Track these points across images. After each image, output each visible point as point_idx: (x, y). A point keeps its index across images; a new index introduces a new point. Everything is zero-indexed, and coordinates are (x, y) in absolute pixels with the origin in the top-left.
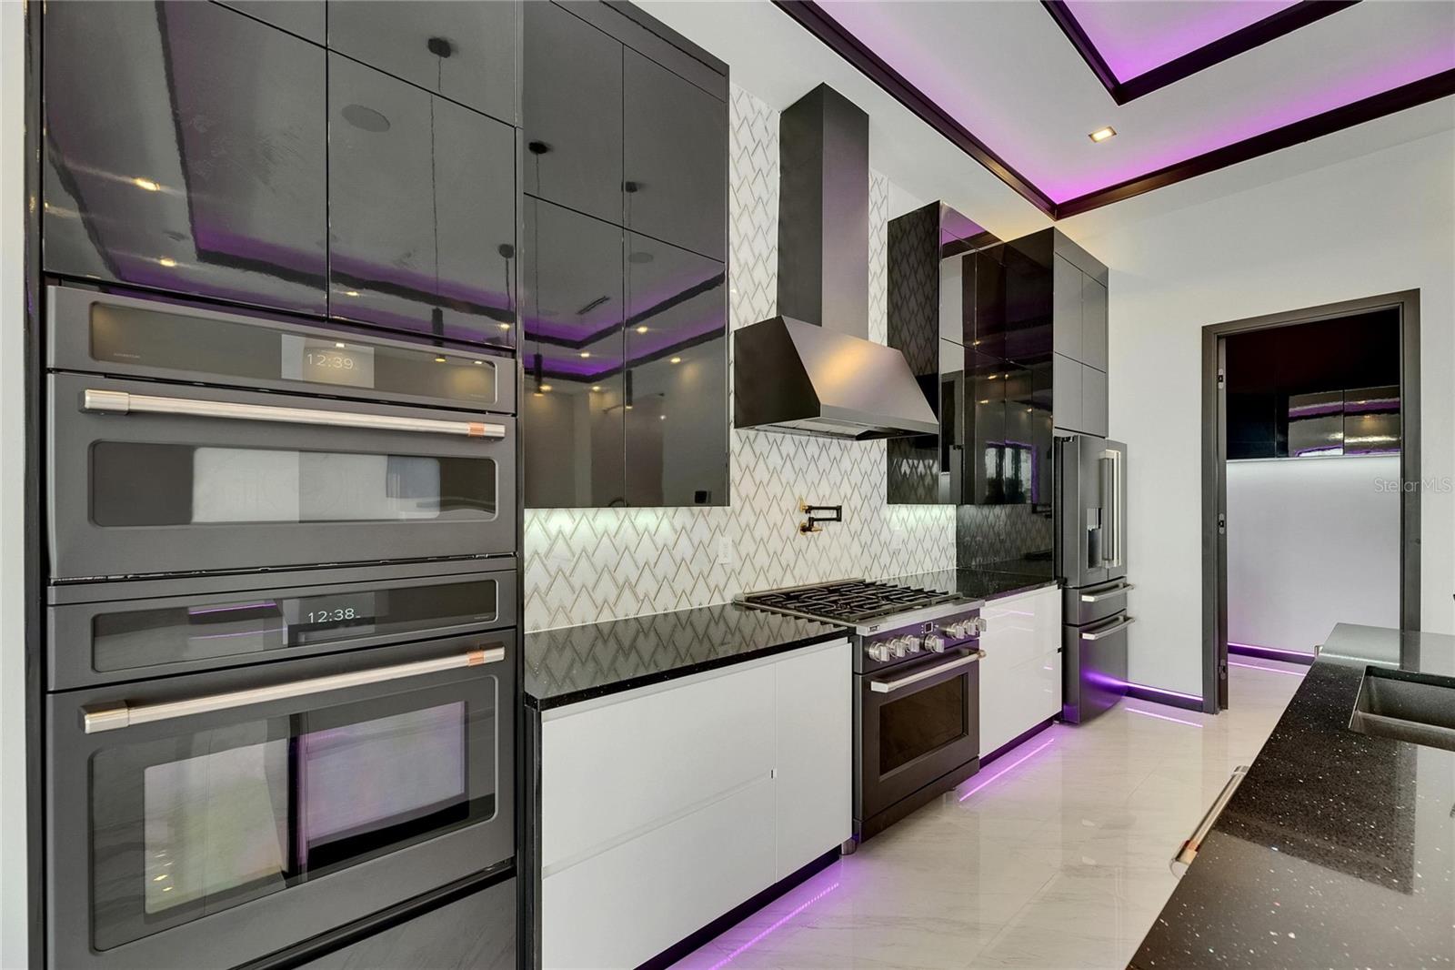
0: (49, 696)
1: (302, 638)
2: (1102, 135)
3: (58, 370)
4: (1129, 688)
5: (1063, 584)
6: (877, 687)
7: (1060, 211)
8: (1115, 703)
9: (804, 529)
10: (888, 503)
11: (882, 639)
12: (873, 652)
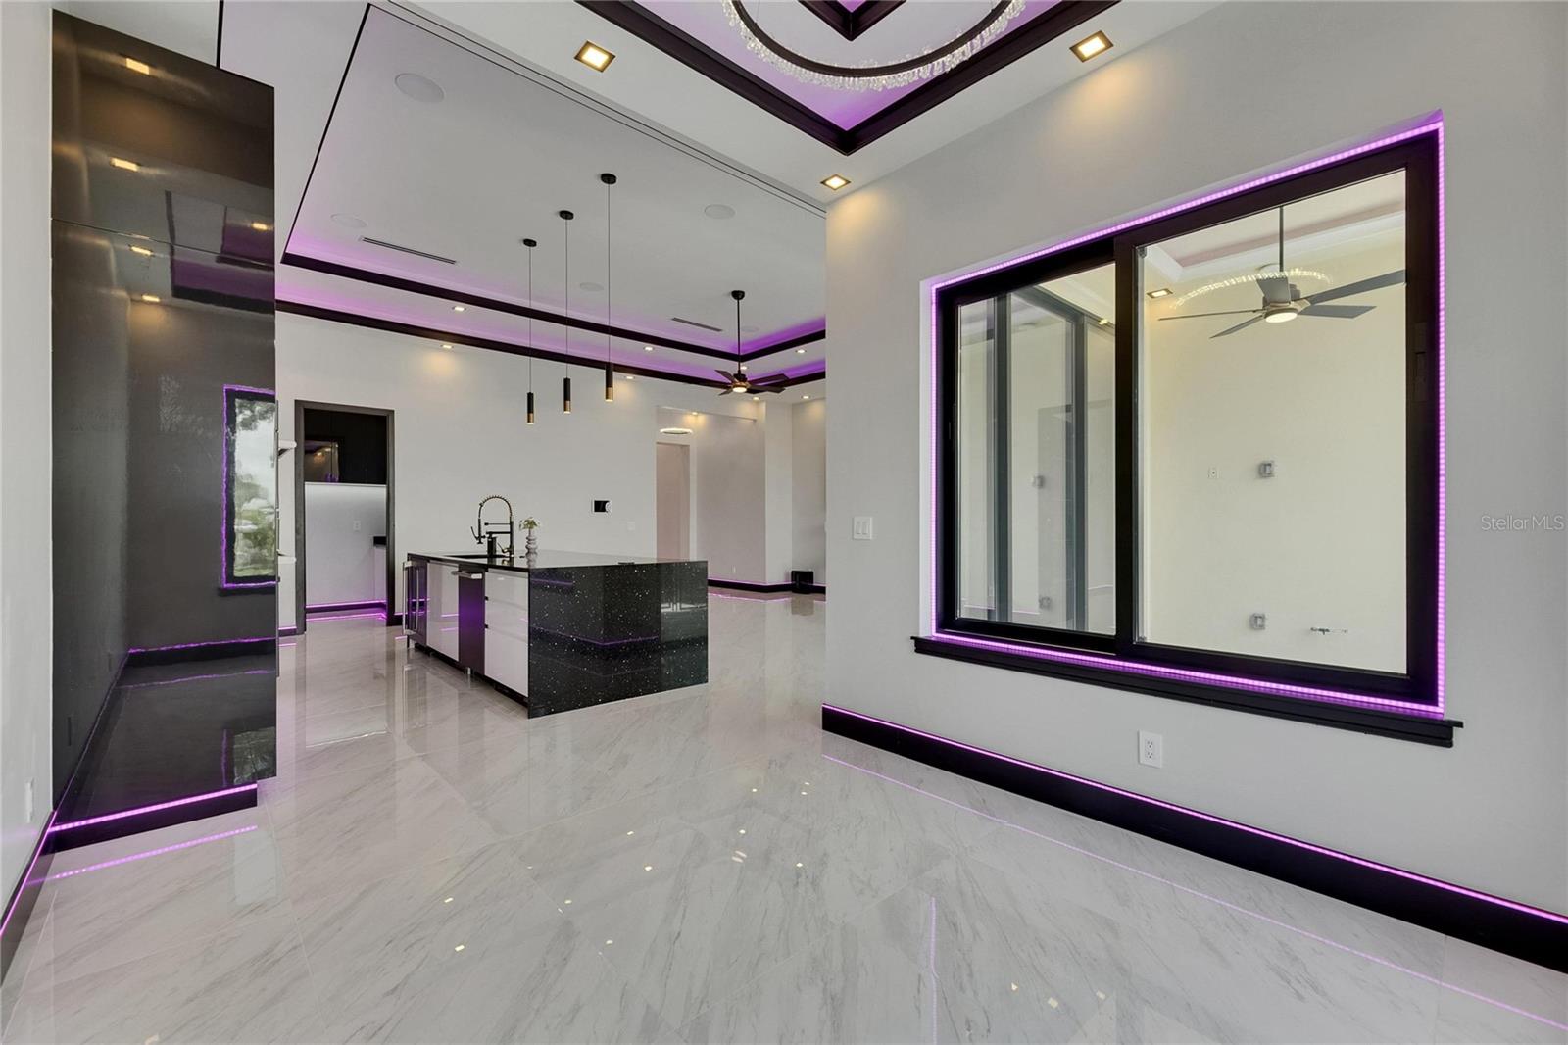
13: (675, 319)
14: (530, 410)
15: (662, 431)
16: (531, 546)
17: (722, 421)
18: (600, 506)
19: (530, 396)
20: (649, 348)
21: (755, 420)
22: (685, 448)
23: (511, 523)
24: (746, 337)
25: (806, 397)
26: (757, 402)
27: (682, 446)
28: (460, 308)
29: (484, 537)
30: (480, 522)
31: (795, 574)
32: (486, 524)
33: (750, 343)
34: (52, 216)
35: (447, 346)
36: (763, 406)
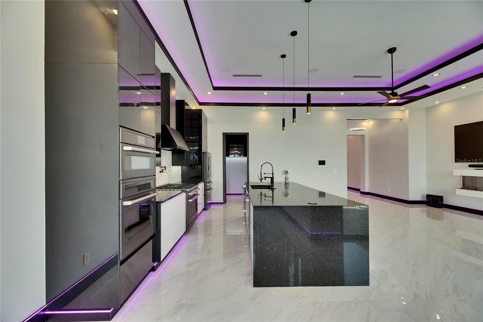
0: (120, 200)
1: (140, 190)
2: (209, 93)
3: (122, 143)
4: (211, 203)
5: (204, 182)
6: (190, 201)
7: (201, 104)
8: (210, 206)
9: (160, 172)
10: (172, 166)
11: (190, 191)
12: (189, 194)
13: (355, 77)
14: (284, 125)
15: (350, 130)
16: (287, 181)
17: (382, 122)
18: (322, 163)
19: (284, 120)
20: (342, 93)
21: (401, 119)
22: (363, 136)
23: (273, 174)
24: (397, 77)
25: (437, 102)
26: (403, 110)
27: (361, 136)
28: (266, 93)
29: (263, 179)
30: (261, 173)
31: (428, 196)
32: (264, 174)
33: (399, 80)
34: (45, 62)
35: (264, 108)
36: (407, 112)
